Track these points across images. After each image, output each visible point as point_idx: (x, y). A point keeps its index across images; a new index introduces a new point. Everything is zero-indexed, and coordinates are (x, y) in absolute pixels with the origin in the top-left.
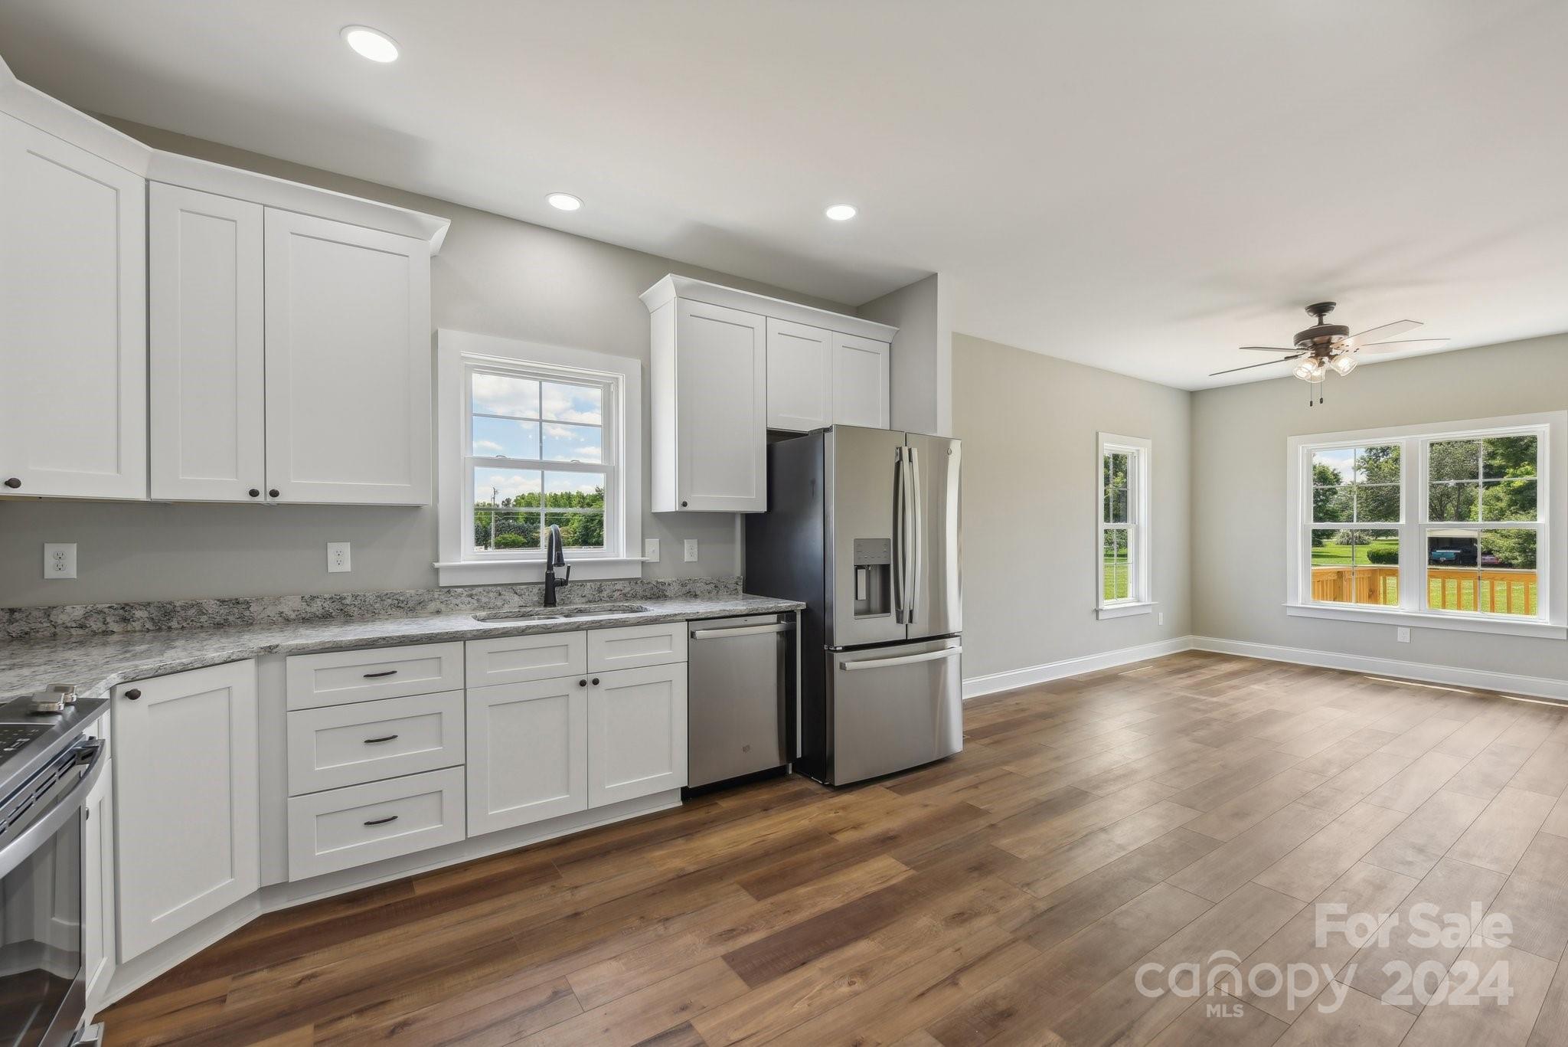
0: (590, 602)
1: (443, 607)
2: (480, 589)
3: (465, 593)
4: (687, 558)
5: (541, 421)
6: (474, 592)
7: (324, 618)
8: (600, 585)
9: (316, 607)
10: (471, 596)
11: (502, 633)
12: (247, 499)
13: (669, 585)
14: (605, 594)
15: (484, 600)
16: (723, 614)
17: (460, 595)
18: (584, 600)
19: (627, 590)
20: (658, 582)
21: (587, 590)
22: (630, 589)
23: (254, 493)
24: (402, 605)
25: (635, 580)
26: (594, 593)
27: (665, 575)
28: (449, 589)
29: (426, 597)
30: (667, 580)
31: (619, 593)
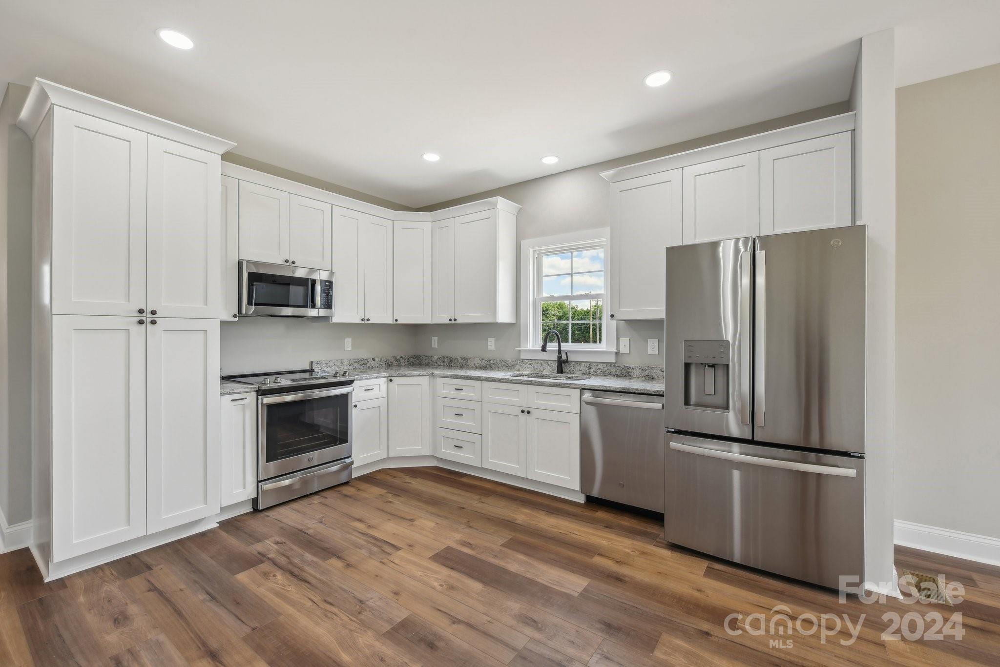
0: (584, 374)
1: (521, 368)
2: (534, 361)
3: (529, 363)
4: (650, 352)
5: (572, 274)
6: (532, 362)
7: (485, 368)
8: (590, 365)
9: (483, 363)
10: (531, 364)
11: (493, 380)
12: (449, 322)
13: (633, 369)
14: (592, 370)
15: (536, 367)
16: (602, 388)
17: (527, 363)
18: (581, 372)
19: (605, 369)
20: (625, 367)
21: (583, 368)
22: (607, 369)
23: (450, 320)
24: (507, 365)
25: (610, 364)
26: (586, 369)
27: (632, 362)
28: (523, 360)
29: (515, 363)
30: (632, 366)
31: (600, 371)
